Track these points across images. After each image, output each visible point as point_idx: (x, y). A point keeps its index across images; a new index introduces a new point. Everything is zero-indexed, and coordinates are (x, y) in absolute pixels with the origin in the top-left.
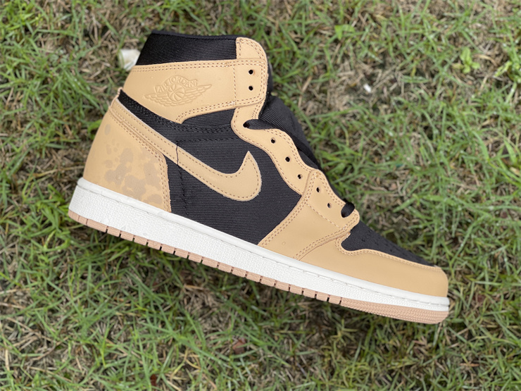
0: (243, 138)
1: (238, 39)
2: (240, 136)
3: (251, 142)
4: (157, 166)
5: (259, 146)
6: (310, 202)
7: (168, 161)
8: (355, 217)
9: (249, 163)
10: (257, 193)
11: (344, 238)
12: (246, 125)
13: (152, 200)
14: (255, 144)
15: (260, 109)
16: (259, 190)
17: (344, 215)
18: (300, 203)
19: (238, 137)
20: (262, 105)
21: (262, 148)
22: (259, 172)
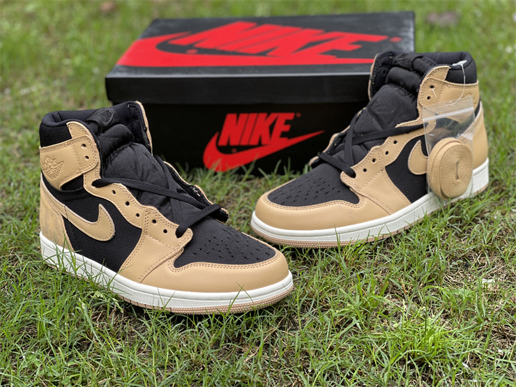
0: (95, 195)
1: (68, 124)
2: (92, 194)
3: (100, 196)
4: (59, 221)
5: (105, 198)
6: (149, 232)
7: (64, 218)
8: (188, 235)
10: (113, 233)
11: (177, 256)
15: (99, 171)
17: (178, 236)
18: (142, 235)
20: (99, 167)
21: (108, 199)
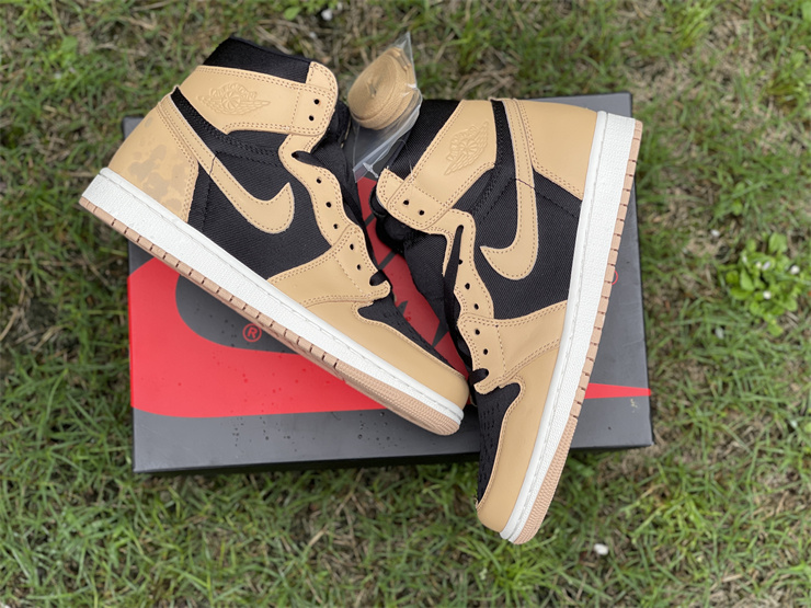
0: (288, 168)
1: (312, 63)
2: (285, 165)
3: (294, 174)
4: (187, 171)
5: (302, 181)
6: (338, 256)
7: (201, 169)
8: (383, 289)
9: (286, 196)
10: (284, 229)
11: (364, 305)
12: (295, 155)
13: (171, 205)
14: (298, 177)
15: (315, 143)
16: (287, 225)
17: (372, 283)
18: (327, 253)
19: (282, 165)
20: (318, 139)
21: (305, 184)
22: (293, 208)
